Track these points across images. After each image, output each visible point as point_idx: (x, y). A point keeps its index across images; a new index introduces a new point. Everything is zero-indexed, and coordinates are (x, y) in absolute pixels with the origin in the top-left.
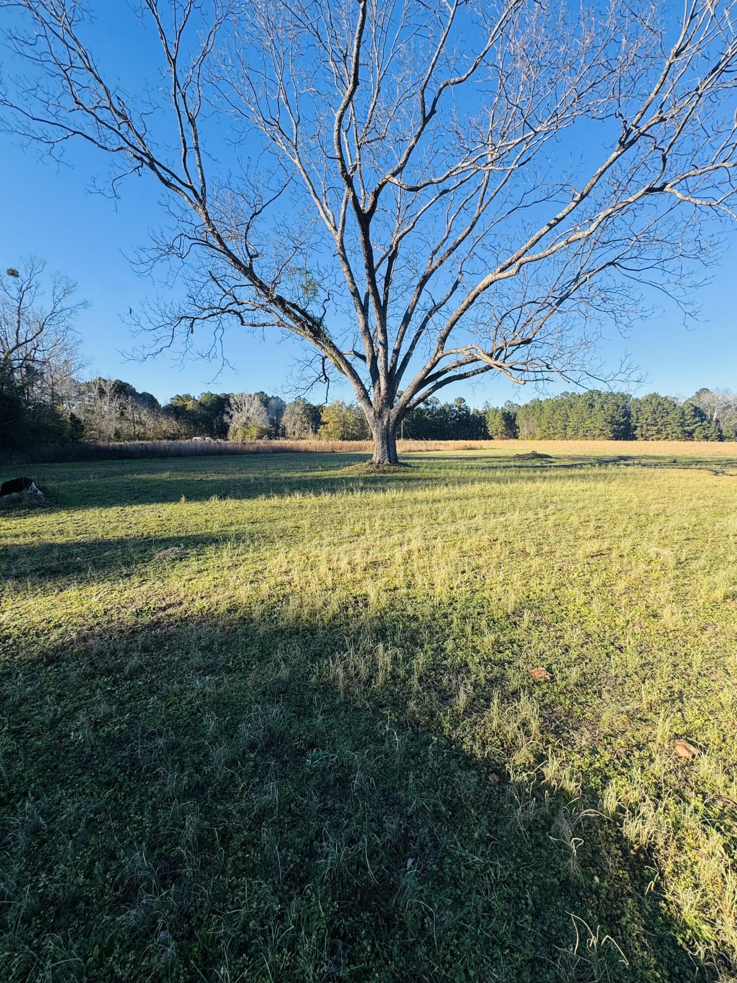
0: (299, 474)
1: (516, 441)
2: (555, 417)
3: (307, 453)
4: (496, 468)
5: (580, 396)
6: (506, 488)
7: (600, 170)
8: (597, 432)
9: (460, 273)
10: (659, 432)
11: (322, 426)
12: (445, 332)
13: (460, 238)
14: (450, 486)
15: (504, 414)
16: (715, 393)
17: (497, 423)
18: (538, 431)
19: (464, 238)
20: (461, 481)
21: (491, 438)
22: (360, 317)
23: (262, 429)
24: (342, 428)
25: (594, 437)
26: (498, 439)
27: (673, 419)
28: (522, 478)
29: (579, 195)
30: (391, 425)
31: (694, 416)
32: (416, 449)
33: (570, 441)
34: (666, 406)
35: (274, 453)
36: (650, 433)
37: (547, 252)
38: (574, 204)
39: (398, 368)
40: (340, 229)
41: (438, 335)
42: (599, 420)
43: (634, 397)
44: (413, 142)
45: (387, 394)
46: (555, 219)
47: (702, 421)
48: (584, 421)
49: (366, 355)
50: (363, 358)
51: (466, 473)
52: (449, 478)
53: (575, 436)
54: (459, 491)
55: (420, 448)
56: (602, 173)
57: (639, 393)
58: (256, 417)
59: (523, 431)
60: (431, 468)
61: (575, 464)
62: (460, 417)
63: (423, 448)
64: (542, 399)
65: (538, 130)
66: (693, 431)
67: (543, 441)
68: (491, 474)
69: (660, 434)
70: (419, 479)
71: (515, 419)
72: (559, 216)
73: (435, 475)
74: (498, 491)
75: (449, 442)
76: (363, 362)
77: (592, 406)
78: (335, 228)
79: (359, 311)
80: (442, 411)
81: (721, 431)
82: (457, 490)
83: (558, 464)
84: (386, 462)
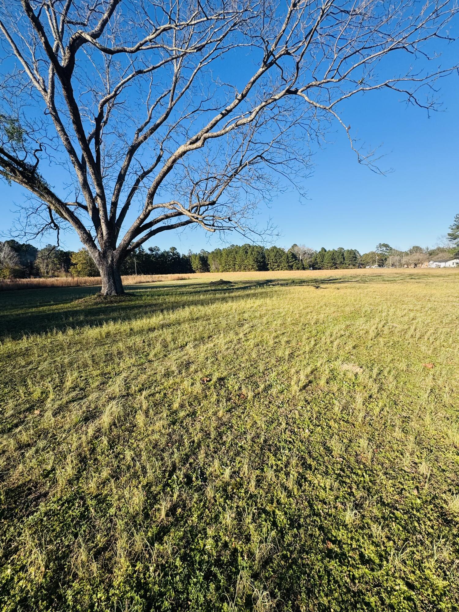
0: (22, 311)
1: (209, 273)
2: (229, 259)
3: (53, 288)
4: (199, 292)
5: (240, 247)
6: (208, 310)
7: (252, 79)
8: (250, 267)
9: (161, 149)
10: (278, 266)
11: (72, 267)
12: (152, 189)
13: (158, 122)
14: (165, 312)
15: (200, 257)
16: (299, 246)
17: (197, 263)
18: (220, 267)
19: (161, 123)
20: (174, 307)
21: (194, 272)
22: (79, 173)
23: (14, 270)
24: (89, 268)
25: (249, 270)
26: (199, 272)
27: (284, 259)
28: (218, 299)
29: (240, 95)
30: (115, 264)
31: (292, 258)
32: (145, 280)
33: (238, 272)
34: (280, 253)
35: (19, 289)
36: (275, 267)
37: (223, 132)
38: (237, 101)
39: (117, 217)
40: (49, 91)
41: (147, 192)
42: (250, 261)
43: (266, 248)
44: (106, 15)
45: (108, 238)
46: (226, 110)
47: (296, 260)
48: (243, 261)
49: (88, 205)
50: (85, 208)
51: (178, 298)
52: (166, 303)
53: (240, 270)
54: (172, 316)
55: (148, 280)
56: (254, 81)
57: (268, 246)
58: (7, 260)
59: (213, 267)
60: (152, 296)
61: (247, 286)
62: (174, 259)
63: (150, 280)
64: (221, 248)
65: (209, 18)
66: (293, 265)
67: (224, 273)
68: (196, 298)
69: (279, 267)
70: (141, 306)
71: (207, 260)
72: (228, 108)
73: (154, 302)
74: (203, 313)
75: (169, 275)
76: (86, 212)
77: (247, 252)
78: (45, 90)
79: (77, 167)
80: (163, 255)
81: (303, 265)
82: (171, 316)
83: (236, 287)
84: (114, 293)
